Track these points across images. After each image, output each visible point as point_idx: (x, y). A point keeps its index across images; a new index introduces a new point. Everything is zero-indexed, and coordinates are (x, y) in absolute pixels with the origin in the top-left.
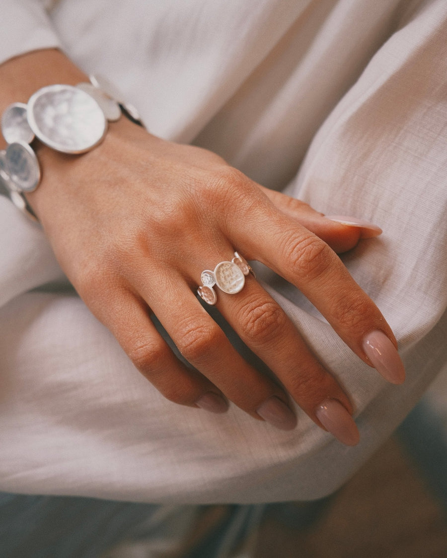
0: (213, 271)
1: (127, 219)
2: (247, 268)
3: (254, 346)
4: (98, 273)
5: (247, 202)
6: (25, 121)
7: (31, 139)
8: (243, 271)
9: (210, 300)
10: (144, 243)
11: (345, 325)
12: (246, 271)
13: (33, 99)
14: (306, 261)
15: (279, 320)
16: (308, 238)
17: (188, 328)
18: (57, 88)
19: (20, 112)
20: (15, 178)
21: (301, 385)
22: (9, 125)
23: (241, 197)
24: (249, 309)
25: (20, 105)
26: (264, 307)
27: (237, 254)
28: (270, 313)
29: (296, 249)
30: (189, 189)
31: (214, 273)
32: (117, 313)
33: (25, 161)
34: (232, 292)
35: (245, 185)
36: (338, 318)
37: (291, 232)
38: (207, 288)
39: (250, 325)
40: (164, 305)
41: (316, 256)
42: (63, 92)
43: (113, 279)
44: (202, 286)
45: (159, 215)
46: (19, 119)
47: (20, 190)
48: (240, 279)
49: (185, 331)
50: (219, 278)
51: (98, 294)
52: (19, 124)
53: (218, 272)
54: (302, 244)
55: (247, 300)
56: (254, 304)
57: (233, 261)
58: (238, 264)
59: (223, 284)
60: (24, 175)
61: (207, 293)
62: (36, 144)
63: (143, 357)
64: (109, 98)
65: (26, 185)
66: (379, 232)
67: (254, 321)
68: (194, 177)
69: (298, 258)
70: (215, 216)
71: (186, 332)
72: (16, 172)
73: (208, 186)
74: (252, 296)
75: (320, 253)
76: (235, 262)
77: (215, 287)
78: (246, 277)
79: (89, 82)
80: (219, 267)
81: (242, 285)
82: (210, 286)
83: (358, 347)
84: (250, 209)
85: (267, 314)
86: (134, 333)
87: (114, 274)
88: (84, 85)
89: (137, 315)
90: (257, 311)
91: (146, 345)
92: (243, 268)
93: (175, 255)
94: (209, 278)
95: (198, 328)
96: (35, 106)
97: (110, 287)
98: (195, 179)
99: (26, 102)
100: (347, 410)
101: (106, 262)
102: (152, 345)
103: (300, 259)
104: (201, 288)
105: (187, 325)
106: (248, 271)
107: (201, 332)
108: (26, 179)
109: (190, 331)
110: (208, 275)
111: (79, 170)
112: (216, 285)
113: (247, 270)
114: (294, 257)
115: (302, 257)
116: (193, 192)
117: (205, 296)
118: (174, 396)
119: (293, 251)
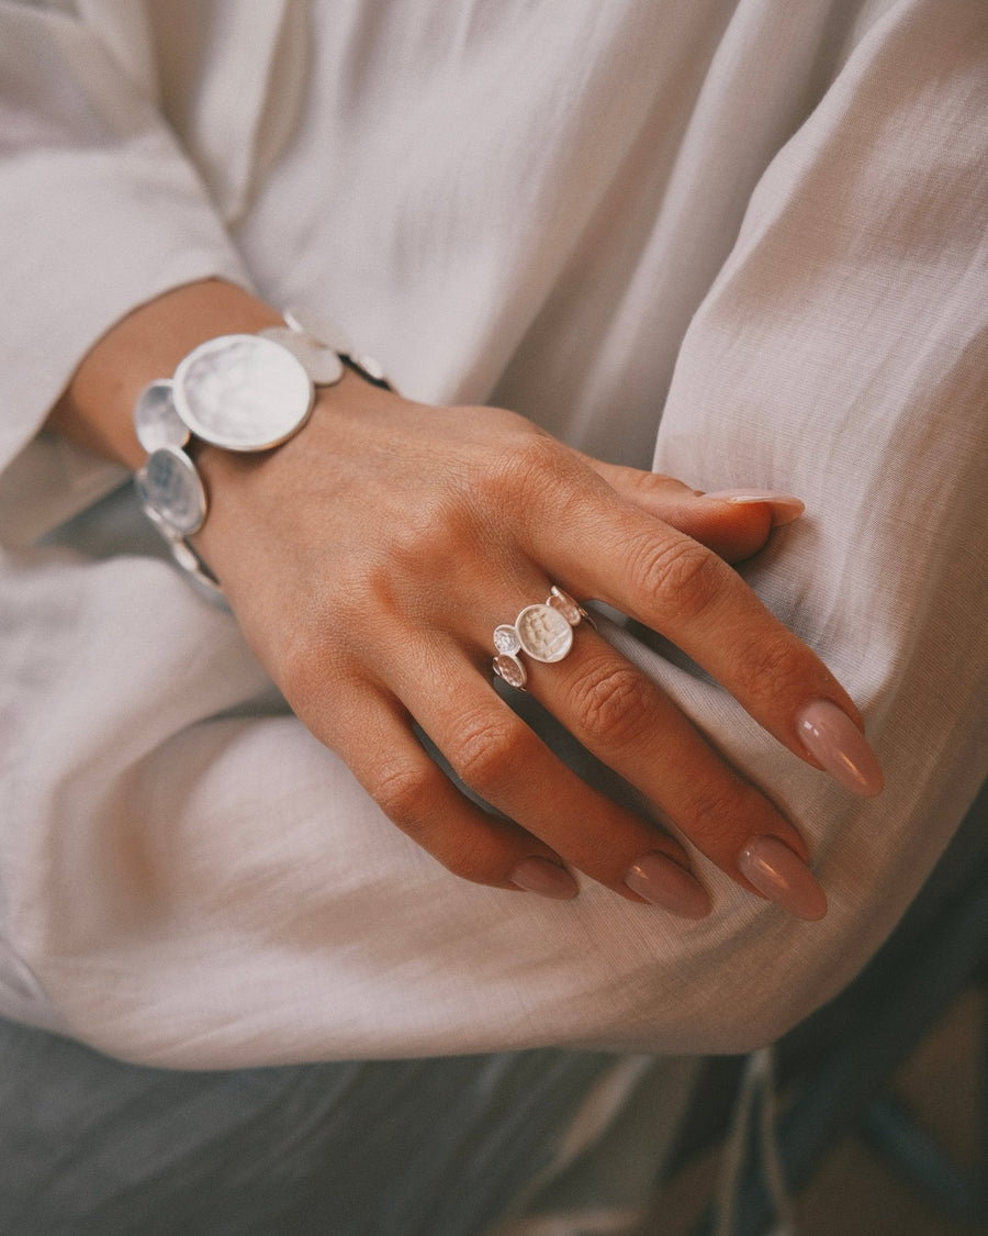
0: (513, 625)
1: (352, 551)
2: (576, 612)
3: (606, 753)
4: (309, 655)
5: (563, 494)
6: (172, 409)
7: (185, 439)
8: (568, 620)
9: (515, 680)
10: (384, 590)
11: (760, 697)
12: (575, 617)
13: (183, 368)
14: (673, 587)
15: (645, 699)
16: (676, 544)
17: (467, 732)
18: (224, 342)
19: (161, 394)
20: (167, 513)
21: (703, 817)
22: (146, 421)
23: (552, 485)
24: (585, 687)
25: (161, 383)
26: (614, 679)
27: (555, 591)
28: (626, 688)
29: (653, 568)
30: (458, 484)
31: (516, 628)
32: (347, 722)
33: (180, 479)
34: (551, 659)
35: (558, 462)
36: (746, 685)
37: (644, 538)
38: (506, 658)
39: (592, 715)
40: (423, 696)
41: (692, 576)
42: (234, 346)
43: (337, 662)
44: (498, 654)
45: (407, 536)
46: (162, 408)
47: (180, 535)
48: (564, 633)
49: (462, 737)
50: (525, 636)
51: (312, 693)
52: (164, 416)
53: (523, 626)
54: (666, 558)
55: (581, 670)
56: (595, 676)
57: (548, 604)
58: (558, 608)
59: (532, 645)
60: (180, 505)
61: (507, 667)
62: (195, 446)
63: (397, 796)
64: (320, 346)
65: (186, 522)
66: (799, 508)
67: (598, 708)
68: (467, 461)
69: (660, 583)
70: (508, 526)
71: (464, 739)
72: (167, 503)
73: (491, 472)
74: (591, 662)
75: (698, 570)
76: (552, 604)
77: (521, 655)
78: (575, 628)
79: (284, 325)
80: (524, 617)
81: (568, 643)
82: (512, 654)
83: (789, 734)
84: (569, 506)
85: (620, 691)
86: (377, 756)
87: (337, 652)
88: (274, 331)
89: (381, 722)
90: (601, 688)
91: (399, 774)
92: (568, 613)
93: (442, 605)
94: (508, 639)
95: (484, 729)
96: (187, 378)
97: (332, 678)
98: (469, 464)
99: (170, 375)
100: (796, 853)
101: (323, 633)
102: (411, 772)
103: (663, 585)
104: (496, 659)
105: (466, 727)
106: (578, 618)
107: (491, 735)
108: (184, 512)
109: (472, 736)
110: (506, 634)
111: (270, 479)
112: (521, 650)
113: (576, 615)
114: (652, 581)
115: (667, 580)
116: (465, 487)
117: (506, 673)
118: (464, 867)
119: (648, 573)
